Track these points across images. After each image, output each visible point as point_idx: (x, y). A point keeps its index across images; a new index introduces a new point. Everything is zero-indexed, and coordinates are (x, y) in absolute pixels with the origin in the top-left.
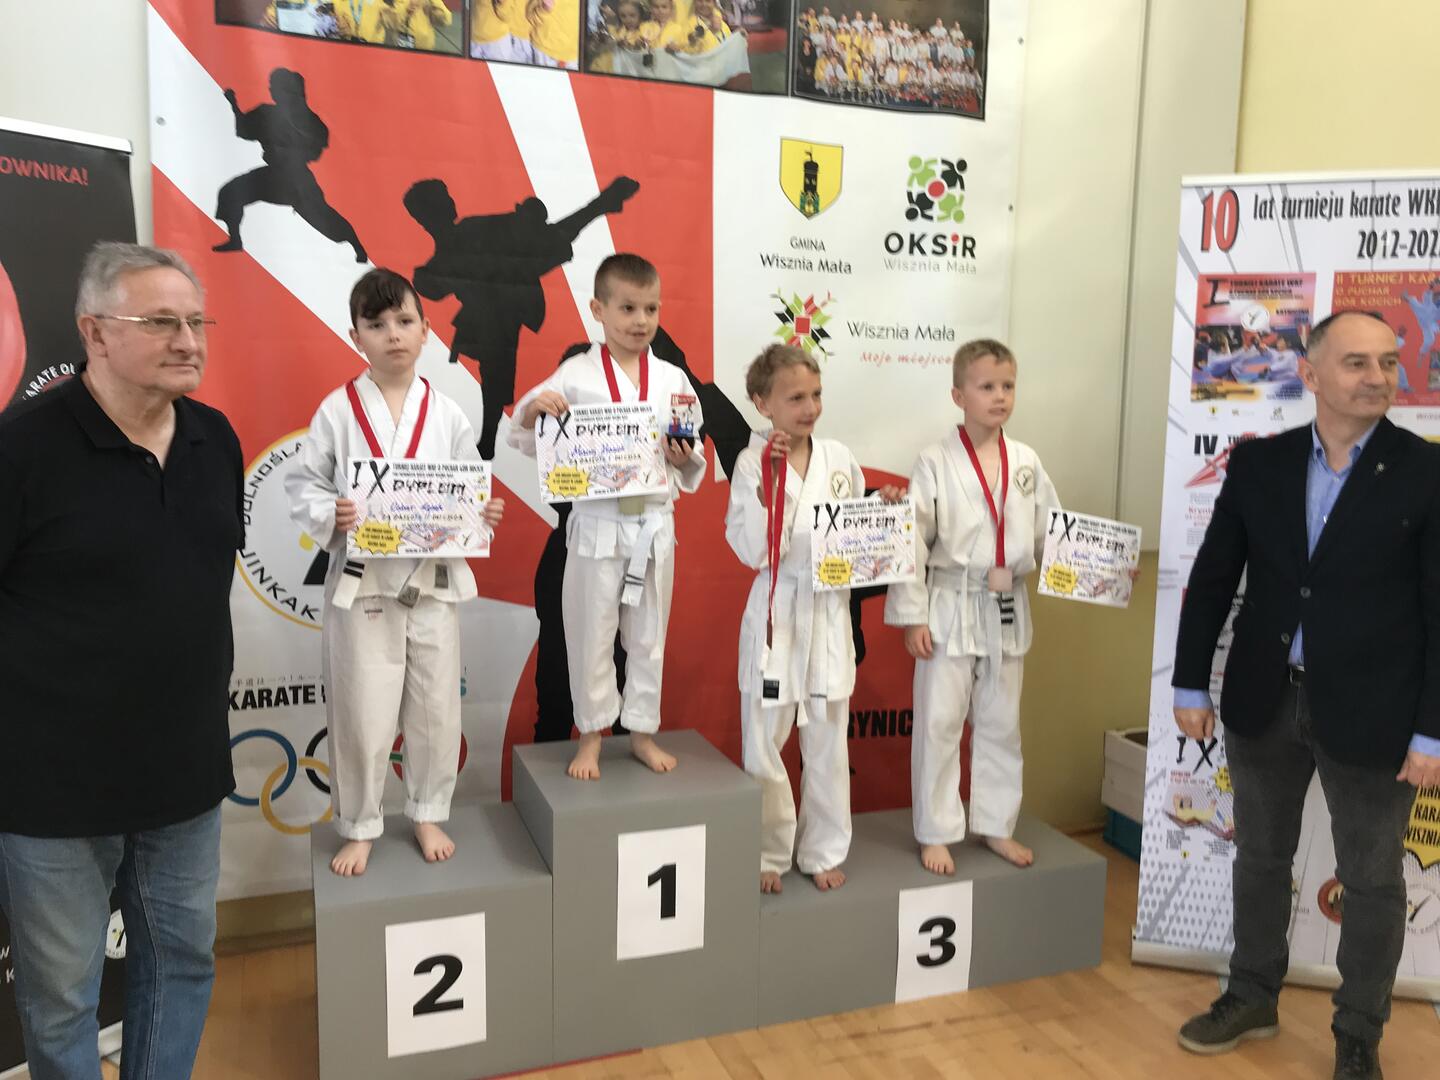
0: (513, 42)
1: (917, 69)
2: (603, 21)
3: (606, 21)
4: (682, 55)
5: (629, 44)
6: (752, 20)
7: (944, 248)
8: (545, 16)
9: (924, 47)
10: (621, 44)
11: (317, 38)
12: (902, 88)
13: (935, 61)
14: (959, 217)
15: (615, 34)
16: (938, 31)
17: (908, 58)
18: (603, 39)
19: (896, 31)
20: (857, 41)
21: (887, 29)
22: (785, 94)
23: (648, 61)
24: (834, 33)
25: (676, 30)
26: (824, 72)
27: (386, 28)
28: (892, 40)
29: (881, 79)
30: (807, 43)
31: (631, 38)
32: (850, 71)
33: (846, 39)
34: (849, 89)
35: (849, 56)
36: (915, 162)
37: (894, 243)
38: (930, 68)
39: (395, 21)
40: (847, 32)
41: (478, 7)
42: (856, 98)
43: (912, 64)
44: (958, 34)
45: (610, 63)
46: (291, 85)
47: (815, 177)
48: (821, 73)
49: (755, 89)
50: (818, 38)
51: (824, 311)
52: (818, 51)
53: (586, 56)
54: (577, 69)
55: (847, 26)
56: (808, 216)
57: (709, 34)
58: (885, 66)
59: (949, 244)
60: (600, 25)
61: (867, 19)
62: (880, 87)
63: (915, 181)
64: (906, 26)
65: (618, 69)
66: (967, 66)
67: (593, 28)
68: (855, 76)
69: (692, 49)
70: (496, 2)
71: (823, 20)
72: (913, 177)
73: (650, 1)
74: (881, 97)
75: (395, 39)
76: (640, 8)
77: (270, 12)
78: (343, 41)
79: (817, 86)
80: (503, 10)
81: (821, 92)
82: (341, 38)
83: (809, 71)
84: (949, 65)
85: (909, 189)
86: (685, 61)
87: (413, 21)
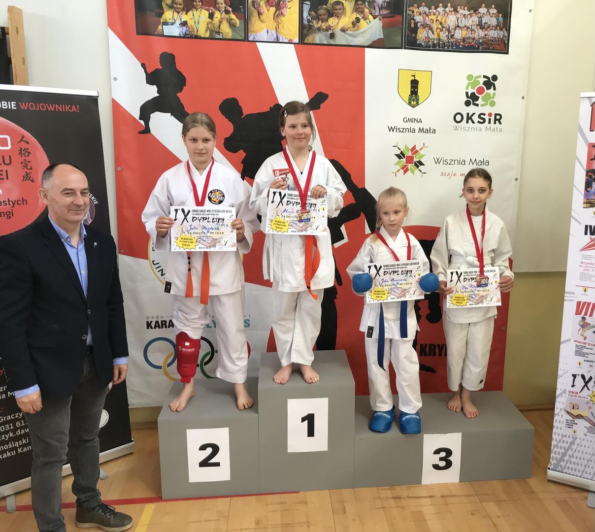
0: (268, 32)
1: (472, 30)
2: (310, 19)
3: (312, 19)
4: (349, 32)
5: (323, 29)
6: (385, 12)
7: (484, 120)
8: (283, 19)
9: (475, 19)
10: (319, 29)
11: (180, 37)
12: (464, 40)
13: (481, 26)
14: (493, 104)
15: (316, 24)
16: (483, 10)
17: (467, 25)
18: (310, 27)
19: (461, 11)
20: (439, 18)
21: (456, 11)
22: (401, 48)
23: (332, 36)
24: (427, 15)
25: (346, 20)
26: (422, 35)
27: (210, 31)
28: (459, 16)
29: (452, 36)
30: (413, 22)
31: (324, 25)
32: (436, 34)
33: (434, 18)
34: (435, 43)
35: (435, 26)
36: (470, 77)
37: (458, 118)
38: (478, 30)
39: (214, 27)
40: (434, 14)
41: (251, 17)
42: (439, 47)
43: (469, 28)
44: (493, 11)
45: (314, 39)
46: (168, 59)
47: (417, 88)
48: (421, 36)
49: (385, 46)
50: (418, 18)
51: (421, 152)
52: (419, 25)
53: (302, 36)
54: (298, 42)
55: (434, 11)
56: (413, 107)
57: (362, 21)
58: (455, 29)
59: (487, 118)
60: (309, 21)
61: (445, 7)
62: (452, 40)
63: (470, 87)
64: (466, 8)
65: (318, 42)
66: (498, 27)
67: (305, 22)
68: (439, 36)
69: (353, 29)
70: (260, 14)
71: (422, 9)
72: (469, 84)
73: (333, 7)
74: (452, 46)
75: (214, 35)
76: (328, 11)
77: (160, 27)
78: (191, 37)
79: (418, 42)
80: (262, 17)
81: (420, 45)
82: (190, 36)
83: (413, 35)
84: (488, 27)
85: (467, 91)
86: (350, 35)
87: (222, 27)
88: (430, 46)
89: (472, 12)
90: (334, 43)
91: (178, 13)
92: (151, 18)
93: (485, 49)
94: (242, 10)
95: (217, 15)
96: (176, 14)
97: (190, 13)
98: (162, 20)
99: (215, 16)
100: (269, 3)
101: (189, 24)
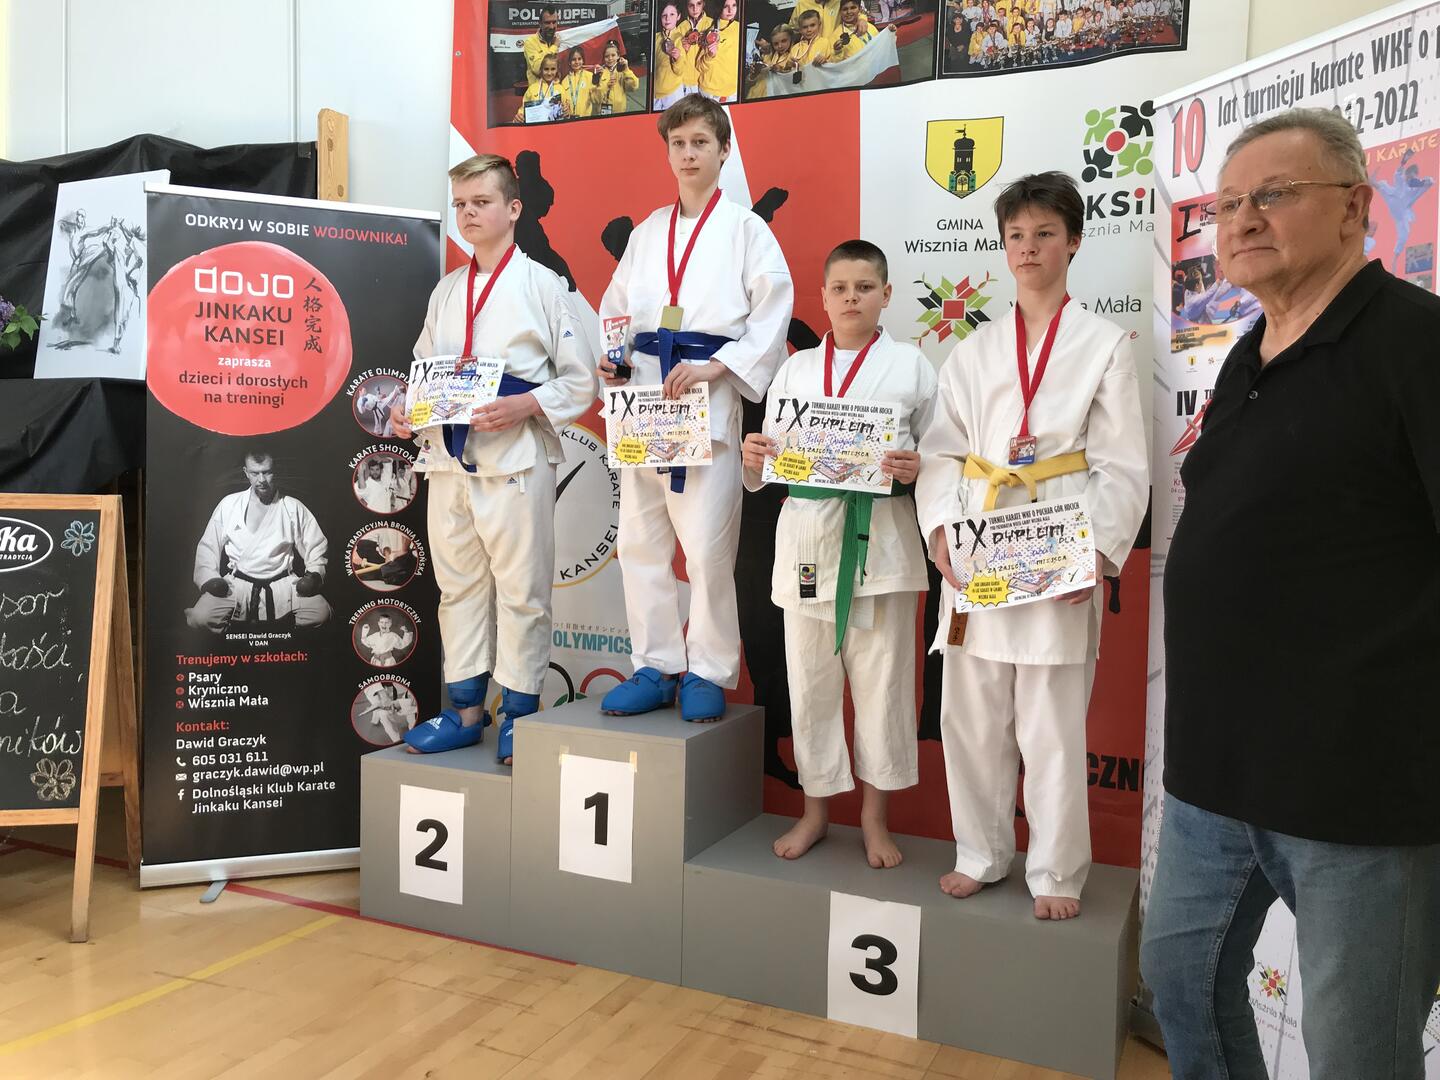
0: (684, 91)
4: (829, 65)
5: (781, 68)
6: (901, 14)
7: (1126, 207)
8: (710, 62)
10: (774, 70)
11: (549, 123)
12: (1077, 39)
14: (1146, 168)
15: (769, 62)
17: (1084, 4)
22: (932, 78)
23: (798, 78)
24: (992, 3)
25: (822, 45)
26: (980, 45)
27: (593, 103)
29: (1049, 35)
30: (958, 21)
31: (783, 61)
32: (1011, 37)
33: (1007, 4)
34: (1010, 55)
36: (1092, 116)
38: (1108, 9)
39: (600, 97)
41: (660, 69)
42: (1020, 64)
43: (1089, 9)
45: (764, 90)
47: (971, 155)
48: (977, 47)
49: (903, 80)
50: (972, 12)
51: (981, 293)
52: (973, 25)
54: (735, 100)
56: (962, 195)
57: (854, 39)
58: (1057, 19)
59: (1132, 201)
62: (1049, 44)
63: (1092, 138)
68: (1017, 39)
69: (837, 58)
70: (673, 60)
72: (1090, 132)
73: (800, 23)
74: (1050, 55)
75: (600, 111)
76: (789, 32)
77: (521, 111)
78: (566, 120)
79: (972, 61)
80: (677, 66)
81: (977, 66)
82: (564, 119)
83: (960, 48)
85: (1087, 148)
86: (831, 70)
87: (612, 93)
88: (998, 65)
90: (800, 91)
91: (549, 83)
92: (509, 98)
94: (645, 59)
95: (606, 75)
96: (545, 85)
97: (566, 81)
98: (524, 100)
99: (602, 78)
100: (689, 38)
101: (563, 98)
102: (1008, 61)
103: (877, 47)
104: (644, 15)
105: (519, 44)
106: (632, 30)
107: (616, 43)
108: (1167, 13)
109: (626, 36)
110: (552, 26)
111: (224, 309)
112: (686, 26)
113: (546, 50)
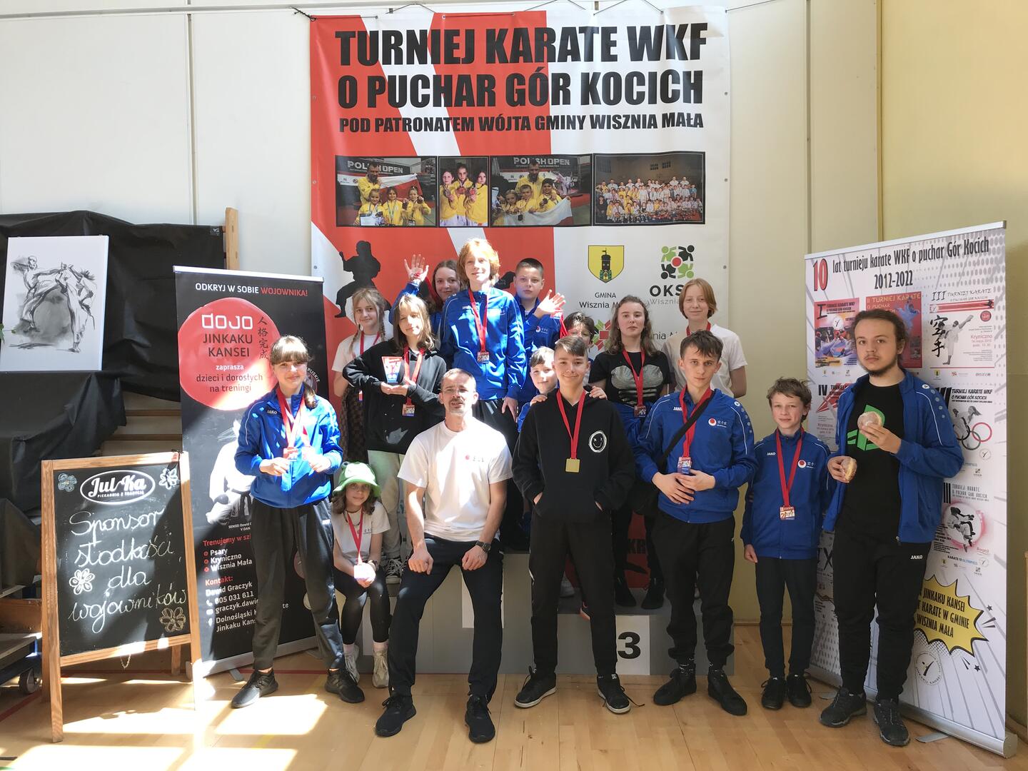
0: (458, 218)
1: (664, 203)
3: (500, 203)
4: (537, 213)
5: (512, 212)
6: (573, 192)
8: (472, 205)
9: (667, 191)
10: (507, 212)
11: (376, 227)
12: (656, 213)
13: (673, 198)
14: (691, 273)
15: (504, 208)
17: (659, 198)
18: (499, 211)
20: (629, 194)
22: (590, 225)
23: (521, 218)
24: (617, 192)
25: (533, 203)
26: (611, 211)
27: (403, 219)
28: (650, 190)
29: (644, 210)
30: (601, 199)
31: (512, 209)
32: (626, 209)
33: (624, 193)
34: (626, 218)
35: (625, 202)
36: (665, 249)
37: (655, 291)
38: (670, 202)
39: (407, 216)
40: (624, 190)
41: (443, 205)
42: (631, 222)
43: (661, 201)
44: (685, 183)
45: (503, 221)
46: (365, 247)
47: (609, 262)
49: (574, 224)
50: (607, 195)
52: (608, 201)
54: (487, 225)
55: (624, 187)
56: (606, 281)
57: (550, 202)
58: (647, 203)
60: (497, 205)
61: (635, 182)
62: (644, 214)
63: (666, 259)
64: (657, 182)
65: (506, 224)
66: (691, 198)
68: (629, 210)
69: (542, 210)
70: (450, 201)
71: (610, 186)
72: (664, 257)
73: (521, 191)
74: (645, 220)
75: (408, 224)
76: (516, 194)
77: (358, 219)
78: (386, 227)
79: (608, 218)
80: (453, 204)
81: (611, 221)
82: (386, 225)
83: (603, 212)
84: (681, 199)
85: (663, 263)
86: (538, 216)
87: (414, 215)
88: (620, 221)
89: (663, 185)
90: (522, 225)
91: (375, 205)
92: (350, 210)
93: (679, 220)
94: (434, 199)
95: (411, 205)
96: (372, 206)
97: (386, 204)
98: (359, 213)
99: (409, 206)
100: (459, 190)
101: (385, 214)
102: (625, 220)
103: (561, 207)
104: (433, 176)
105: (355, 181)
106: (426, 183)
107: (416, 188)
108: (696, 207)
109: (422, 185)
110: (375, 174)
111: (218, 337)
112: (457, 184)
113: (372, 186)
